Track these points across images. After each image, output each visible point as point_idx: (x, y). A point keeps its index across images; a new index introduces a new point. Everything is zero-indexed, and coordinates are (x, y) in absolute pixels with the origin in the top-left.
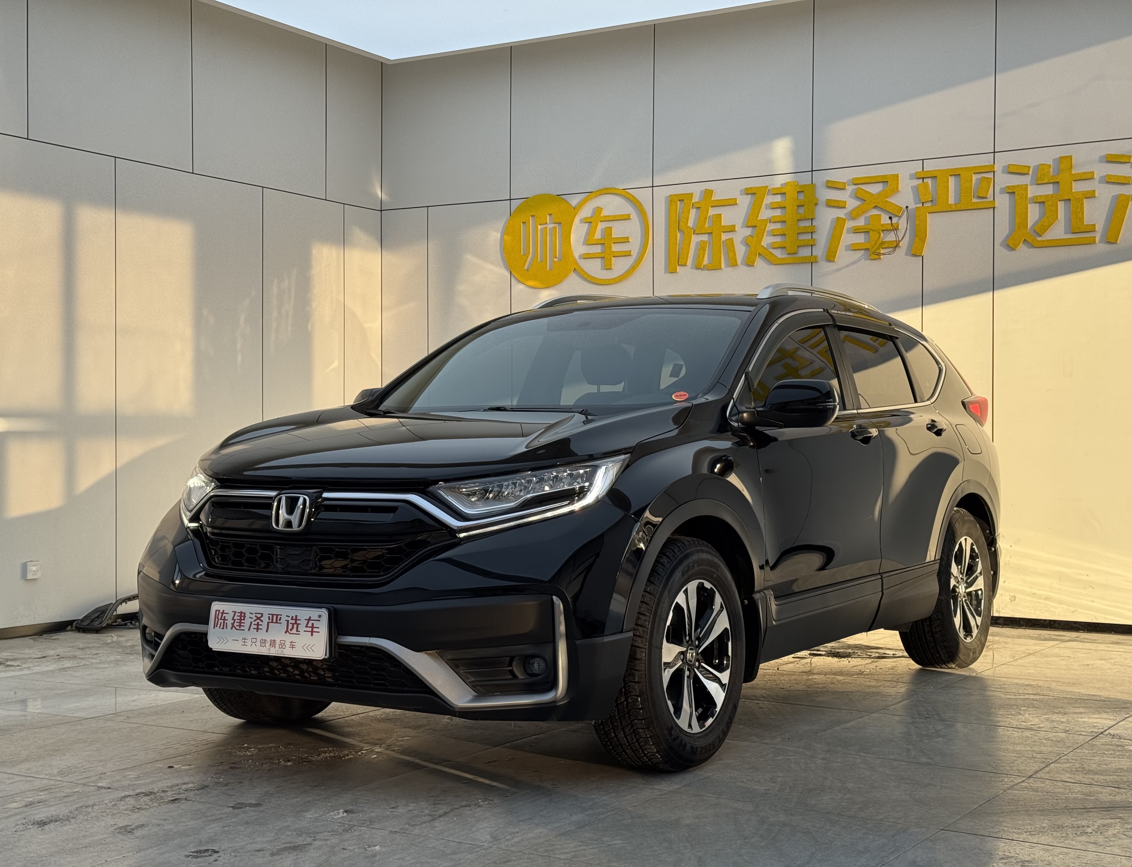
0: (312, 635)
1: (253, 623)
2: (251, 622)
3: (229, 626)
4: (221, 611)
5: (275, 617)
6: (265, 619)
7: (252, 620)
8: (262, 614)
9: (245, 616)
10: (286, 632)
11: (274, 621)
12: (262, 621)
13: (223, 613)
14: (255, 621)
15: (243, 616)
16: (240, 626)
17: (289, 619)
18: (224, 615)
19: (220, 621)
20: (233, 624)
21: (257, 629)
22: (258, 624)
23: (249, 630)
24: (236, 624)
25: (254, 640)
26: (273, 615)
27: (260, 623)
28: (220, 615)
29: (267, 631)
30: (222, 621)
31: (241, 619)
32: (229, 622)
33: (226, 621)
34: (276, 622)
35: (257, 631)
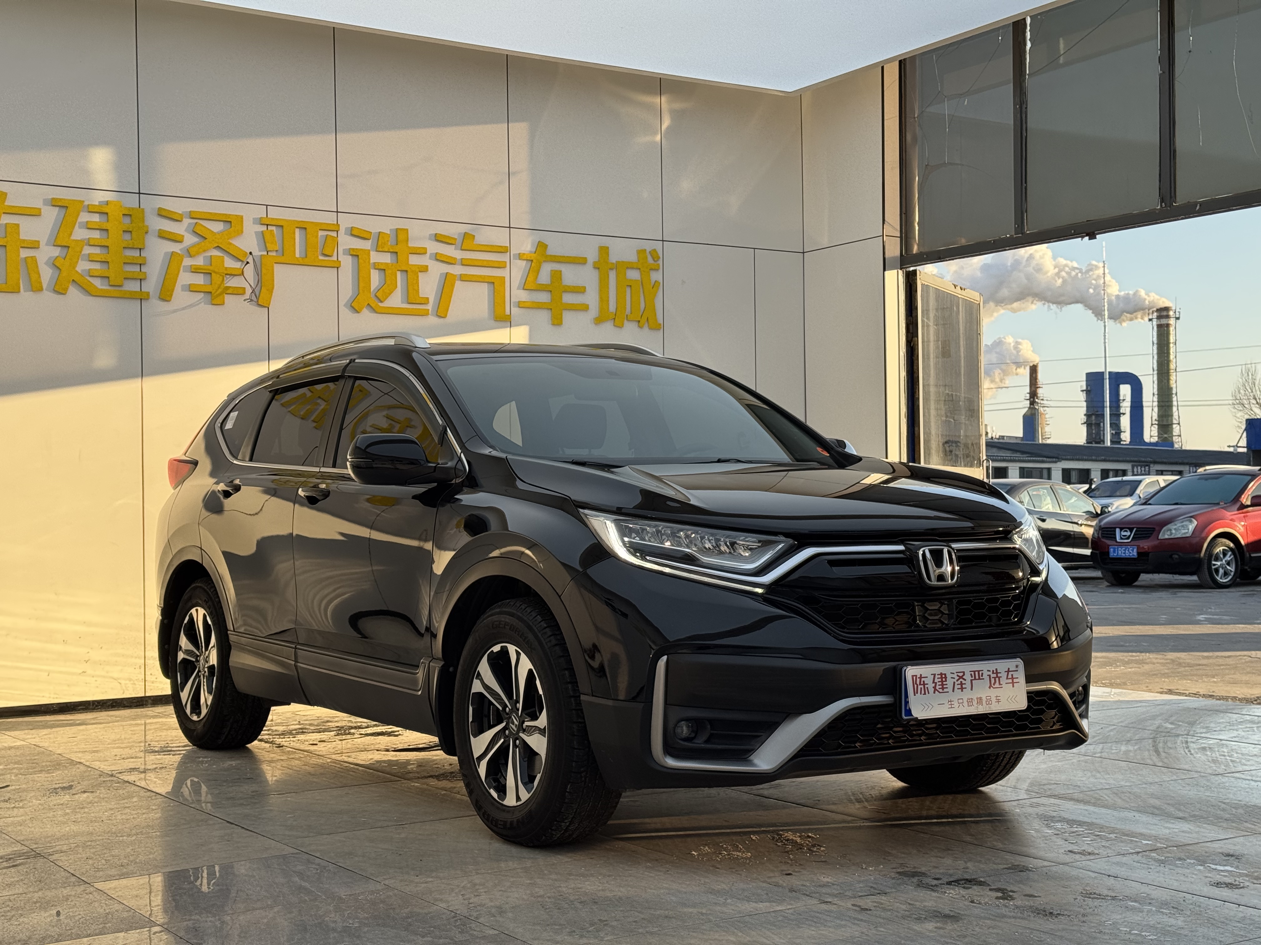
0: (1013, 686)
1: (956, 683)
2: (954, 683)
3: (931, 690)
4: (919, 676)
5: (977, 673)
6: (968, 677)
7: (955, 680)
8: (964, 672)
9: (946, 678)
10: (990, 688)
11: (977, 677)
12: (965, 680)
13: (921, 677)
14: (957, 680)
15: (943, 677)
16: (943, 688)
17: (990, 673)
18: (923, 679)
19: (919, 687)
20: (935, 688)
21: (962, 689)
22: (961, 684)
23: (953, 691)
24: (937, 687)
25: (961, 701)
26: (974, 672)
27: (964, 682)
28: (918, 680)
29: (972, 689)
30: (922, 686)
31: (942, 681)
32: (931, 686)
33: (926, 686)
34: (979, 679)
35: (962, 691)
